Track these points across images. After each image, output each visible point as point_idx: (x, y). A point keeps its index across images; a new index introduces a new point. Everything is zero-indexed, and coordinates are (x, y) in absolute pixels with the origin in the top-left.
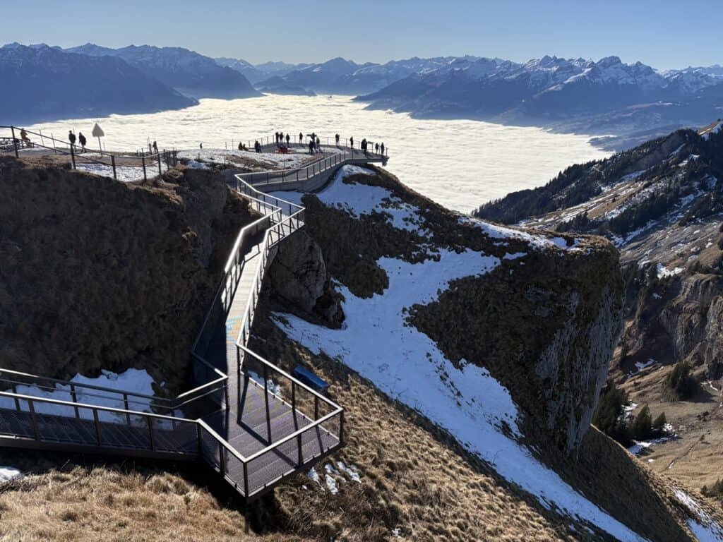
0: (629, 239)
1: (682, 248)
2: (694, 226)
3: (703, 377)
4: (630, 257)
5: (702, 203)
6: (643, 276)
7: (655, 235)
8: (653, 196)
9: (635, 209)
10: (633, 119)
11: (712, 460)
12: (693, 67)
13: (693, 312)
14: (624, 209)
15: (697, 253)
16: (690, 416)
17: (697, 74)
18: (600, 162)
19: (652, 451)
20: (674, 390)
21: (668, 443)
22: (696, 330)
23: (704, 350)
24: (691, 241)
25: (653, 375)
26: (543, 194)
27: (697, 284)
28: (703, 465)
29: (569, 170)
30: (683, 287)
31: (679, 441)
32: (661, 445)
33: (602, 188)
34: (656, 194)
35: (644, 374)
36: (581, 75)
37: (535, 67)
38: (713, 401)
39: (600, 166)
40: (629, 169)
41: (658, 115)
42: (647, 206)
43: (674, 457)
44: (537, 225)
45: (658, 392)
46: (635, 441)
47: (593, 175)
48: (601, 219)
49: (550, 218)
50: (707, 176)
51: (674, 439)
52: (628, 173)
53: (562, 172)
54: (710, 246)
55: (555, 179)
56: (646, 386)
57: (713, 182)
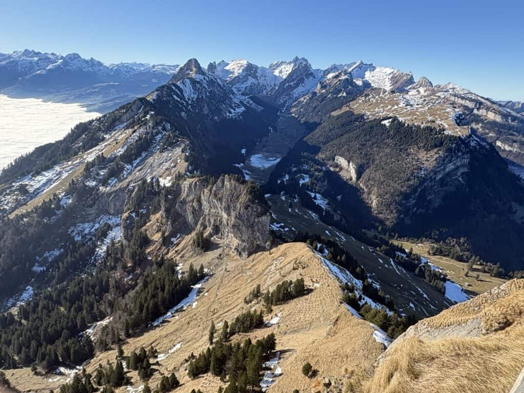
0: (134, 165)
1: (167, 165)
2: (168, 152)
3: (211, 235)
4: (139, 176)
5: (168, 138)
6: (153, 187)
7: (149, 160)
8: (140, 138)
9: (132, 146)
10: (99, 93)
11: (236, 279)
12: (123, 62)
13: (193, 201)
14: (125, 148)
15: (175, 166)
16: (213, 259)
17: (127, 67)
18: (97, 120)
19: (204, 288)
20: (199, 248)
21: (210, 280)
22: (197, 211)
23: (205, 220)
24: (169, 161)
25: (183, 242)
26: (63, 144)
27: (190, 185)
28: (234, 285)
29: (78, 127)
30: (183, 188)
31: (215, 276)
32: (206, 283)
33: (105, 136)
34: (141, 136)
35: (178, 244)
36: (57, 64)
37: (20, 57)
38: (221, 247)
39: (98, 122)
40: (117, 123)
41: (113, 90)
42: (138, 144)
43: (217, 287)
44: (69, 166)
45: (190, 251)
46: (192, 286)
47: (95, 129)
48: (113, 156)
49: (76, 160)
50: (164, 123)
51: (211, 276)
52: (117, 125)
53: (73, 128)
54: (180, 162)
55: (69, 134)
56: (182, 251)
57: (168, 126)
